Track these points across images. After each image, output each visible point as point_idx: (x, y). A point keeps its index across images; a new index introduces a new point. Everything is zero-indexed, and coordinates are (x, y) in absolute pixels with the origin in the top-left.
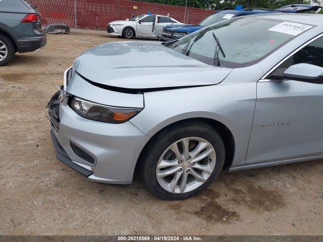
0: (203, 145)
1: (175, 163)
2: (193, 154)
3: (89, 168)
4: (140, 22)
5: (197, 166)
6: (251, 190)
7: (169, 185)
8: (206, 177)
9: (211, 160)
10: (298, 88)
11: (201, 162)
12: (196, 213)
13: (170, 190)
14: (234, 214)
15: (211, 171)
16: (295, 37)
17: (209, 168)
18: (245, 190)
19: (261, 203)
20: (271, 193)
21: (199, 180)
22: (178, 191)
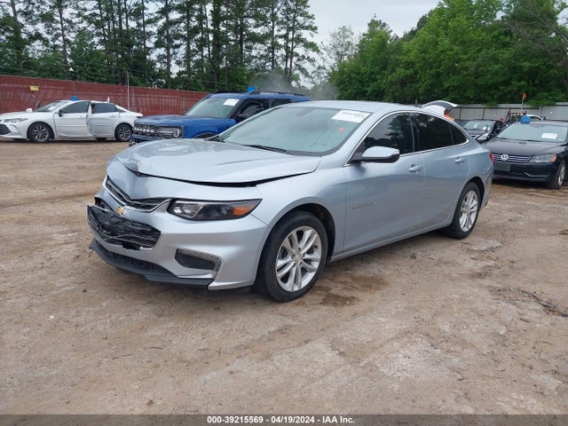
0: (308, 233)
1: (289, 259)
2: (301, 245)
3: (209, 276)
4: (61, 113)
5: (307, 256)
6: (354, 279)
7: (287, 284)
8: (316, 265)
9: (316, 247)
10: (374, 169)
11: (310, 251)
12: (321, 304)
13: (290, 290)
14: (353, 297)
15: (319, 257)
16: (359, 124)
17: (317, 255)
18: (350, 280)
19: (370, 287)
20: (373, 278)
21: (312, 271)
22: (296, 289)
